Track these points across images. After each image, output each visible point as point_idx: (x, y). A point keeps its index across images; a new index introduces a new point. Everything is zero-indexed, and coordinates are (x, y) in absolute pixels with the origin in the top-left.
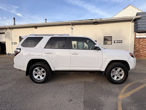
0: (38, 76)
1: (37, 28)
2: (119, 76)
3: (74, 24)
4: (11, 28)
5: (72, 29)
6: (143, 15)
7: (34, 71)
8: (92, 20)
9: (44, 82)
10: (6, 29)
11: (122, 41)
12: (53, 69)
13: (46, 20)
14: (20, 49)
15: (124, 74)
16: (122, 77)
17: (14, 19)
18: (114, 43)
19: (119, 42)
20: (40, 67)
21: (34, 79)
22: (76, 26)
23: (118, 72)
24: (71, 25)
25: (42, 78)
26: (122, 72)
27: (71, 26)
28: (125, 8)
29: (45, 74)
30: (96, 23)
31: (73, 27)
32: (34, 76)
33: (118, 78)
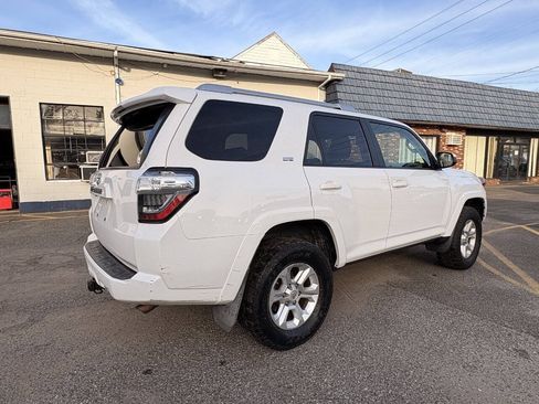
3: (125, 62)
6: (351, 75)
24: (113, 64)
27: (112, 68)
28: (263, 40)
30: (222, 73)
31: (123, 75)
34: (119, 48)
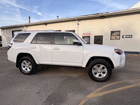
0: (25, 68)
1: (47, 25)
2: (102, 74)
3: (79, 20)
4: (27, 26)
5: (78, 24)
7: (22, 64)
8: (98, 14)
9: (30, 73)
10: (23, 26)
11: (132, 35)
12: (37, 63)
13: (58, 17)
14: (12, 44)
15: (106, 72)
16: (105, 75)
17: (29, 17)
18: (123, 37)
19: (128, 36)
20: (28, 60)
21: (22, 71)
22: (82, 21)
23: (100, 69)
24: (77, 21)
25: (29, 70)
26: (106, 69)
29: (31, 67)
30: (103, 17)
31: (79, 22)
32: (23, 68)
33: (100, 75)
34: (77, 17)
